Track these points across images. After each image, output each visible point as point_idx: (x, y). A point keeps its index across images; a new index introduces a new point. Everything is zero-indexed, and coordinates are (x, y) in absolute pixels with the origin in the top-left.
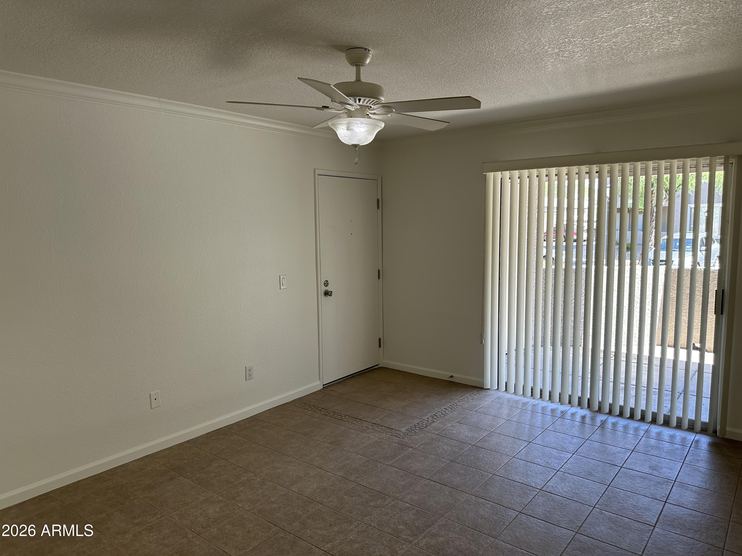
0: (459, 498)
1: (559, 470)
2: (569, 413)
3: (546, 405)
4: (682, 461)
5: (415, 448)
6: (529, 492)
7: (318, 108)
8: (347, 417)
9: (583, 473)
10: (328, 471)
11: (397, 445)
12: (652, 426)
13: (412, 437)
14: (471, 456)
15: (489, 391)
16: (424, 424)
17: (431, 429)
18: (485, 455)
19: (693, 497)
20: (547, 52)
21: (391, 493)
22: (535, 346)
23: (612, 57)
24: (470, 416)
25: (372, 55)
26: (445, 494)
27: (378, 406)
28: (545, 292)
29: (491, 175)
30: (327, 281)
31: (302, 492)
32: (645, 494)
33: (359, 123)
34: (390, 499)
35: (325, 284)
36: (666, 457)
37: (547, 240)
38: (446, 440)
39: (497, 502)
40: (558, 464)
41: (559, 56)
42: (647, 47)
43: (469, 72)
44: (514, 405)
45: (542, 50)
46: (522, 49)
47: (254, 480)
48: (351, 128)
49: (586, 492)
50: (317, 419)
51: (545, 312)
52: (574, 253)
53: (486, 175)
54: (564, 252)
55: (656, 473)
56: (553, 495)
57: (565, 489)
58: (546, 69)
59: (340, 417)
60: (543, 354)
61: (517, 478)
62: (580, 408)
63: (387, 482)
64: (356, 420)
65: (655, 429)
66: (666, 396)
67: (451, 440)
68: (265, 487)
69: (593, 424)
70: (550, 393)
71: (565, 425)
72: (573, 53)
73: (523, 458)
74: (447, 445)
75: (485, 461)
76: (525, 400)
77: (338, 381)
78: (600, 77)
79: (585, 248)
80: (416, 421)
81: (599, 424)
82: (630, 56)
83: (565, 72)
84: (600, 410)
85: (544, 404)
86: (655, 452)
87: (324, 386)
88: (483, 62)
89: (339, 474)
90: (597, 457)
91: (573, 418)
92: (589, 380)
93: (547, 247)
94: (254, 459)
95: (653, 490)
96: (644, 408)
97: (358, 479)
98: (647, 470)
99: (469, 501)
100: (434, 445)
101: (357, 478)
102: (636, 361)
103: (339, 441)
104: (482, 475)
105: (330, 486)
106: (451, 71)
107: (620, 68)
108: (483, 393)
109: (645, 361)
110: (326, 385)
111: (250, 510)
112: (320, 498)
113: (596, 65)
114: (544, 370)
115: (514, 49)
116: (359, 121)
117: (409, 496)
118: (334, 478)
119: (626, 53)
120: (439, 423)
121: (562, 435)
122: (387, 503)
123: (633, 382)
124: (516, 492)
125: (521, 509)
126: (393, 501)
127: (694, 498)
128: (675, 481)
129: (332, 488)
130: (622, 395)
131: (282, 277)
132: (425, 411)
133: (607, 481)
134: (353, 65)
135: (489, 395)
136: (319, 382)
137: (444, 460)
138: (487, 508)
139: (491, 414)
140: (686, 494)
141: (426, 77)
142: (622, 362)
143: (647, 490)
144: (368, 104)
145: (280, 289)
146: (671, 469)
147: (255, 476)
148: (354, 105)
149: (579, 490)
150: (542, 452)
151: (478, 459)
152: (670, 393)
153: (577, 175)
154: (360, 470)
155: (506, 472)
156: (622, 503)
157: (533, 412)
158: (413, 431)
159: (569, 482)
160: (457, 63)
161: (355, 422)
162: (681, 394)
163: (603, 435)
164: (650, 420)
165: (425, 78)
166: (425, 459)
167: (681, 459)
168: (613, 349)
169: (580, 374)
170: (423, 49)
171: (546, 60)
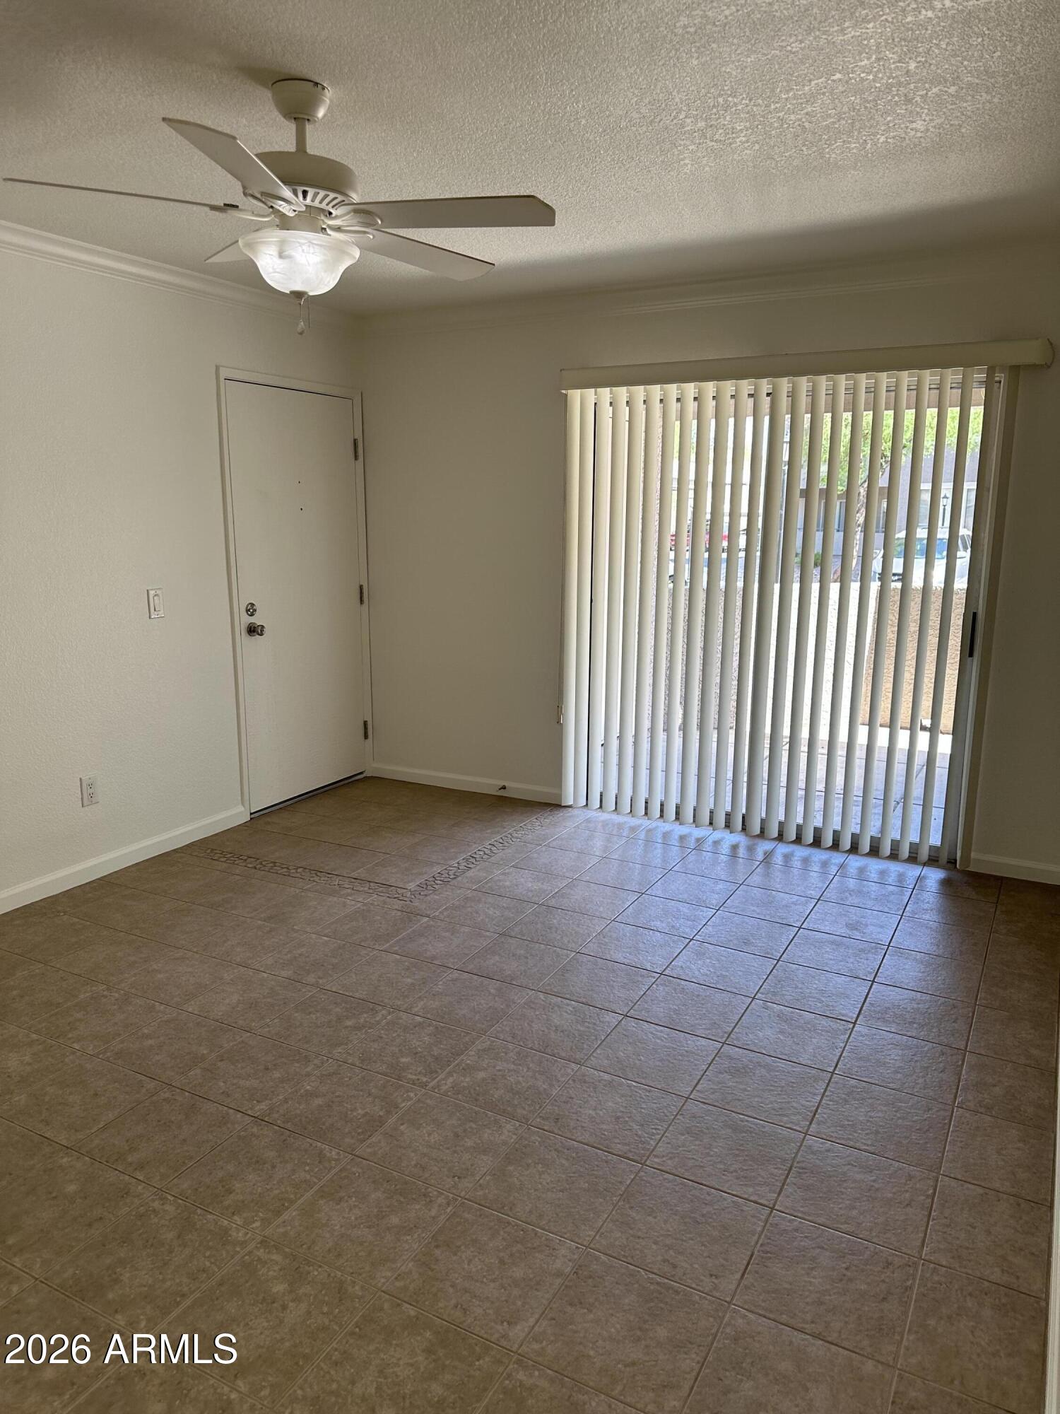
0: (516, 998)
1: (692, 939)
2: (711, 841)
3: (671, 828)
4: (901, 913)
5: (434, 917)
6: (640, 979)
7: (213, 208)
8: (299, 870)
9: (735, 942)
10: (262, 969)
11: (399, 913)
12: (851, 857)
13: (428, 897)
14: (537, 924)
15: (570, 809)
16: (451, 873)
17: (465, 881)
18: (563, 920)
19: (918, 970)
20: (683, 127)
21: (386, 1001)
22: (652, 730)
23: (804, 149)
24: (535, 855)
25: (331, 101)
26: (490, 993)
27: (362, 847)
28: (672, 631)
29: (575, 395)
30: (252, 605)
31: (208, 1011)
32: (840, 970)
33: (304, 244)
34: (384, 1012)
35: (249, 610)
36: (873, 908)
37: (676, 547)
38: (490, 900)
39: (584, 1000)
40: (692, 928)
41: (706, 138)
42: (867, 130)
43: (532, 163)
44: (614, 832)
45: (675, 121)
46: (635, 115)
47: (105, 997)
48: (286, 253)
49: (740, 973)
50: (238, 877)
51: (671, 668)
52: (723, 571)
53: (566, 395)
54: (706, 569)
55: (857, 935)
56: (683, 982)
57: (704, 970)
58: (682, 167)
59: (285, 870)
60: (665, 743)
61: (619, 957)
62: (728, 831)
63: (379, 981)
64: (319, 874)
65: (855, 862)
66: (875, 807)
67: (500, 898)
68: (130, 1008)
69: (751, 859)
70: (678, 807)
71: (703, 862)
72: (733, 133)
73: (631, 921)
74: (494, 908)
75: (563, 931)
76: (633, 822)
77: (281, 806)
78: (779, 195)
79: (741, 563)
80: (437, 869)
81: (760, 857)
82: (836, 151)
83: (716, 178)
84: (762, 834)
85: (667, 827)
86: (855, 901)
87: (253, 816)
88: (560, 140)
89: (284, 974)
90: (758, 914)
91: (717, 849)
92: (745, 785)
93: (676, 561)
94: (105, 958)
95: (852, 963)
96: (838, 828)
97: (321, 981)
98: (843, 931)
99: (534, 1003)
100: (469, 909)
101: (320, 978)
102: (825, 751)
103: (283, 913)
104: (558, 956)
105: (264, 997)
106: (496, 157)
107: (817, 174)
108: (561, 814)
109: (841, 752)
110: (256, 815)
111: (99, 1053)
112: (245, 1020)
113: (773, 166)
114: (667, 771)
115: (621, 113)
116: (306, 238)
117: (422, 1003)
118: (273, 983)
119: (828, 142)
120: (479, 870)
121: (699, 879)
122: (378, 1019)
123: (820, 786)
124: (617, 982)
125: (626, 1010)
126: (389, 1013)
127: (919, 972)
128: (889, 946)
129: (269, 1000)
130: (800, 808)
131: (152, 593)
132: (453, 850)
133: (775, 953)
134: (291, 118)
135: (570, 817)
136: (241, 809)
137: (488, 934)
138: (567, 1012)
139: (575, 850)
140: (907, 967)
141: (446, 169)
142: (802, 754)
143: (842, 963)
144: (323, 206)
145: (150, 617)
146: (882, 927)
147: (108, 989)
148: (294, 202)
149: (728, 971)
150: (663, 910)
151: (550, 928)
152: (882, 802)
153: (733, 401)
154: (325, 964)
155: (601, 948)
156: (801, 988)
157: (649, 841)
158: (429, 887)
159: (710, 958)
160: (508, 139)
161: (316, 879)
162: (898, 803)
163: (767, 875)
164: (848, 847)
165: (444, 171)
166: (452, 934)
167: (898, 909)
168: (786, 731)
169: (730, 775)
170: (438, 96)
171: (680, 145)
